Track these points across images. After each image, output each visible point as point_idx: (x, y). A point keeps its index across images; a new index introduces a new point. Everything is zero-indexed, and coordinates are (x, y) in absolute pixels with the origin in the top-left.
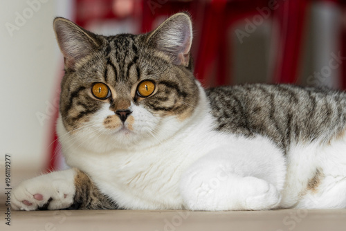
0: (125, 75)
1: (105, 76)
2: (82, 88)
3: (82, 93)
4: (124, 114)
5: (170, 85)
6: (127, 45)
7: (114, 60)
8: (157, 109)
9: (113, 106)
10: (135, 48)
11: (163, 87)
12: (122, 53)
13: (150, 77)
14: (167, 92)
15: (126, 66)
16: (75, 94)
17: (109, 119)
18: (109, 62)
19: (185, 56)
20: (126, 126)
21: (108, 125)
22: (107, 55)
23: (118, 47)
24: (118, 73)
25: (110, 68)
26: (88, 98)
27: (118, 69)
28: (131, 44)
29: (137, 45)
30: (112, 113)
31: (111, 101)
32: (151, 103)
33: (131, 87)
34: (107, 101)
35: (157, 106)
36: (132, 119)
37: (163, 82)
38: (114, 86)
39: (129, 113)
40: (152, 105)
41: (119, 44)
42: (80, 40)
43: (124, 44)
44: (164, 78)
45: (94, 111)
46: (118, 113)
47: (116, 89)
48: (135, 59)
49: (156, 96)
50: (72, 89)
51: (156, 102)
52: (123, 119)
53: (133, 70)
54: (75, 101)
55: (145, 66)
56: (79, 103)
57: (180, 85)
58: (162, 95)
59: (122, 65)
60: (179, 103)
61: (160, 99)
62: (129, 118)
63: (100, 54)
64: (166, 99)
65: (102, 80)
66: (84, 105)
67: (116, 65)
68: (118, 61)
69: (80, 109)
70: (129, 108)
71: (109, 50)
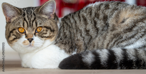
0: (31, 25)
1: (24, 25)
2: (14, 29)
3: (14, 31)
4: (31, 40)
5: (48, 28)
6: (31, 13)
7: (27, 19)
8: (42, 37)
9: (26, 37)
10: (34, 14)
11: (45, 29)
12: (30, 16)
13: (41, 25)
14: (47, 31)
15: (32, 21)
16: (12, 32)
17: (25, 42)
18: (25, 19)
19: (53, 15)
20: (31, 44)
21: (24, 44)
22: (24, 17)
23: (28, 14)
24: (29, 24)
25: (25, 22)
26: (17, 33)
27: (28, 23)
28: (33, 12)
29: (35, 13)
30: (26, 39)
31: (26, 34)
32: (40, 35)
33: (33, 30)
34: (24, 34)
35: (43, 36)
36: (34, 42)
37: (45, 27)
38: (27, 29)
39: (32, 39)
40: (41, 36)
41: (28, 12)
42: (13, 10)
43: (30, 12)
44: (45, 25)
45: (19, 38)
46: (28, 39)
47: (28, 30)
48: (35, 18)
49: (42, 32)
50: (10, 30)
51: (42, 35)
52: (30, 42)
53: (34, 23)
54: (11, 34)
55: (39, 21)
56: (13, 35)
57: (52, 27)
58: (45, 32)
59: (30, 21)
60: (51, 34)
61: (44, 33)
62: (32, 41)
63: (21, 16)
64: (46, 33)
65: (22, 27)
66: (15, 36)
67: (28, 21)
68: (28, 20)
69: (14, 37)
70: (33, 38)
71: (24, 15)
